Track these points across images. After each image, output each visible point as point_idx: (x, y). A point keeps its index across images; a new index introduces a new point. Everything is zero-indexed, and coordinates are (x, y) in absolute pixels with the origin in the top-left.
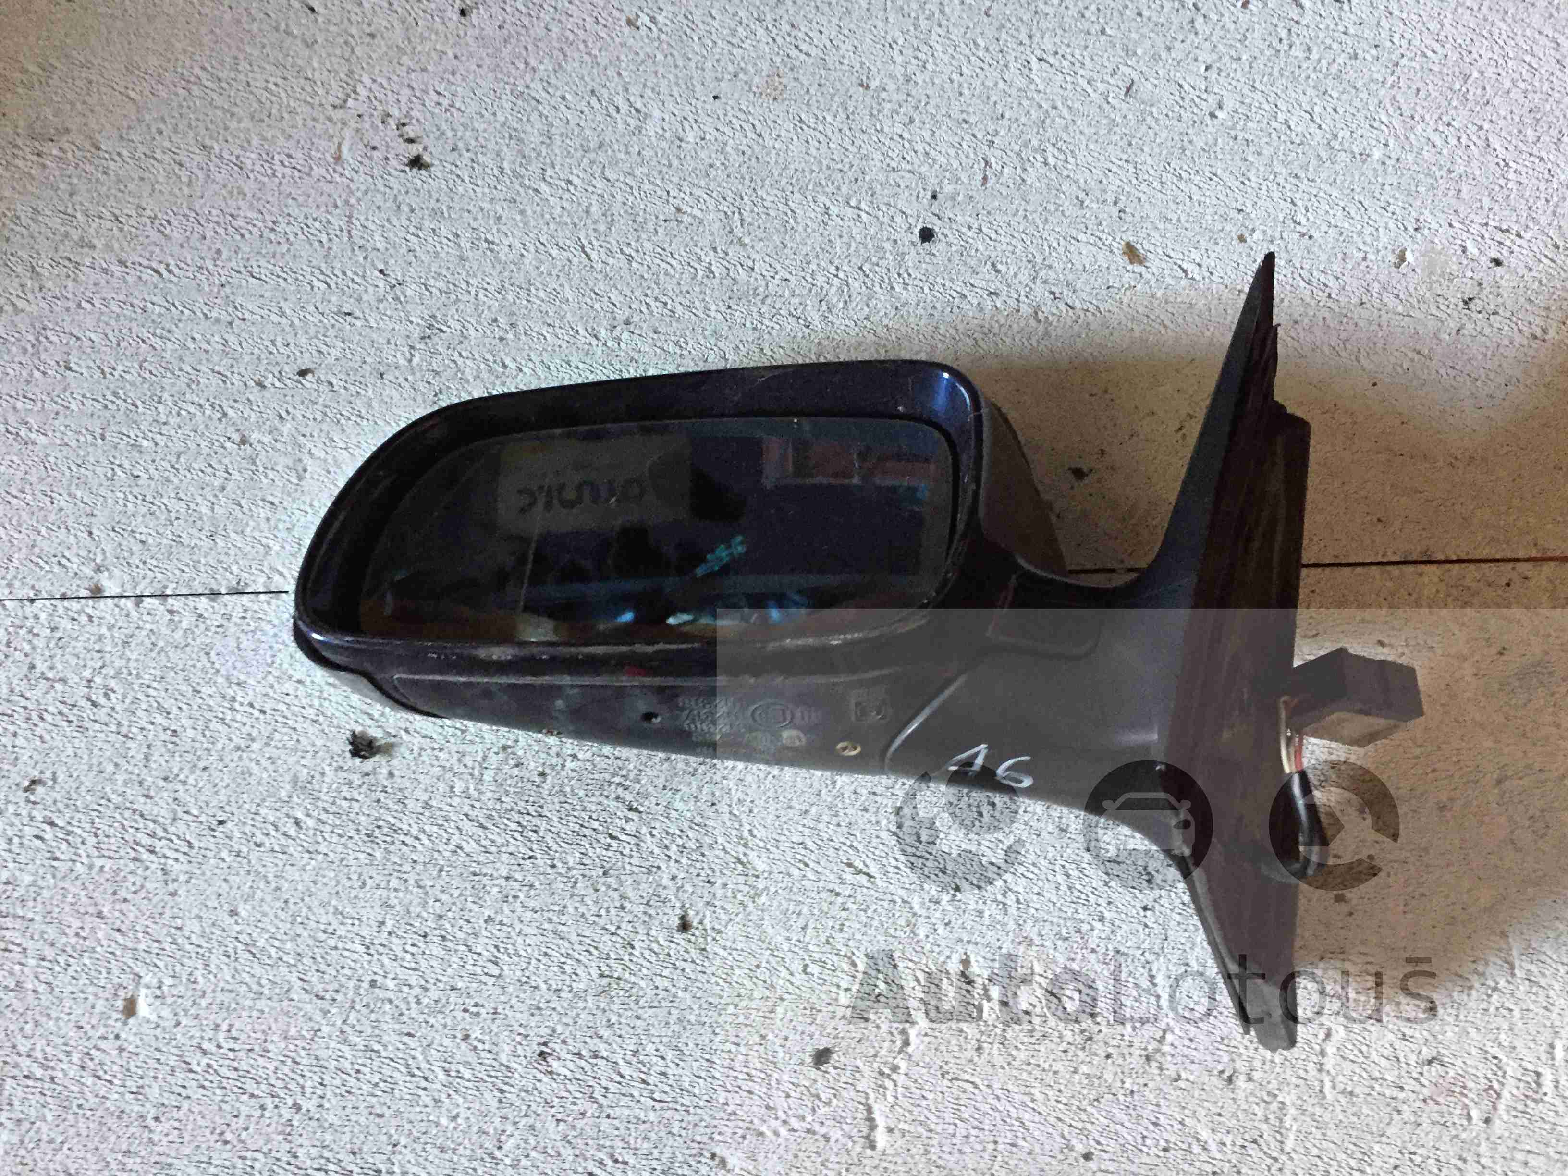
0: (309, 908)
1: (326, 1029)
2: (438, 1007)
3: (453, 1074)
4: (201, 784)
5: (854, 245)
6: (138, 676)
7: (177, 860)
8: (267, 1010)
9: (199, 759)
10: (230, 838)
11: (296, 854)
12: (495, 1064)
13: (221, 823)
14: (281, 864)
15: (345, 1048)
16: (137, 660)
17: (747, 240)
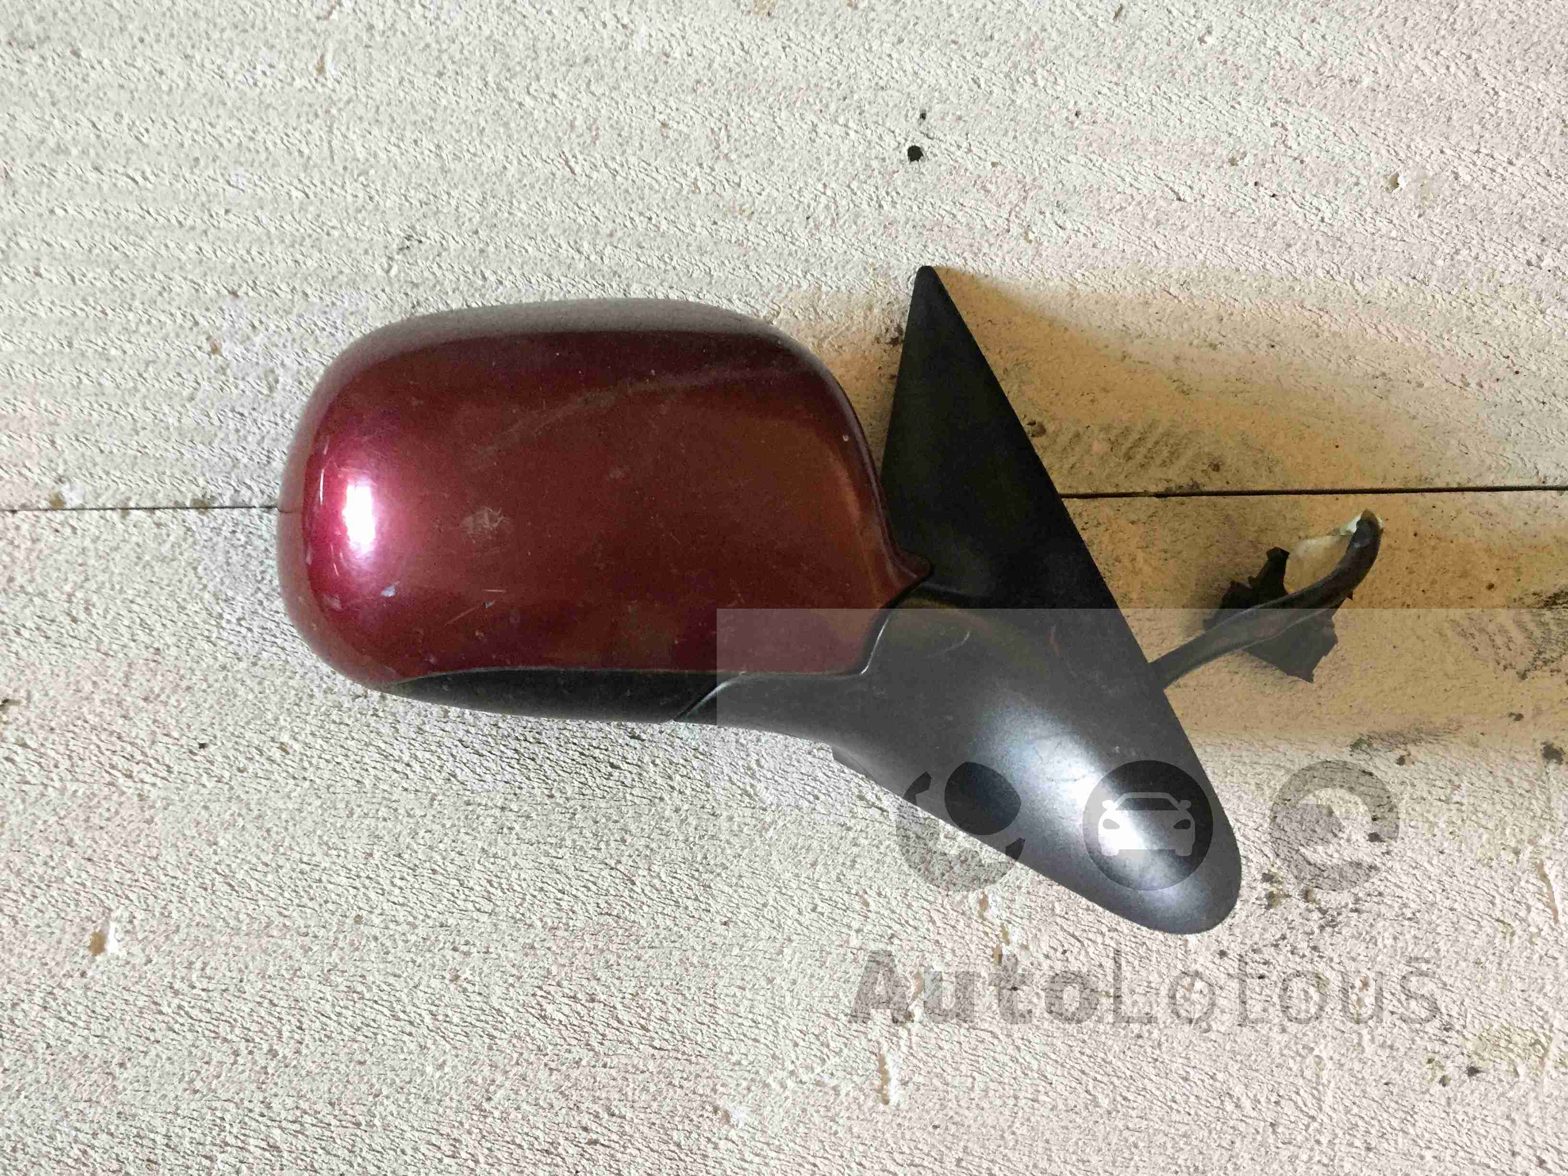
0: (293, 838)
1: (306, 969)
2: (427, 944)
3: (440, 1018)
4: (183, 705)
5: (841, 164)
6: (121, 591)
7: (154, 785)
8: (244, 947)
9: (182, 678)
10: (212, 763)
11: (280, 779)
12: (485, 1007)
13: (202, 746)
14: (264, 790)
15: (327, 990)
16: (121, 574)
17: (733, 156)
